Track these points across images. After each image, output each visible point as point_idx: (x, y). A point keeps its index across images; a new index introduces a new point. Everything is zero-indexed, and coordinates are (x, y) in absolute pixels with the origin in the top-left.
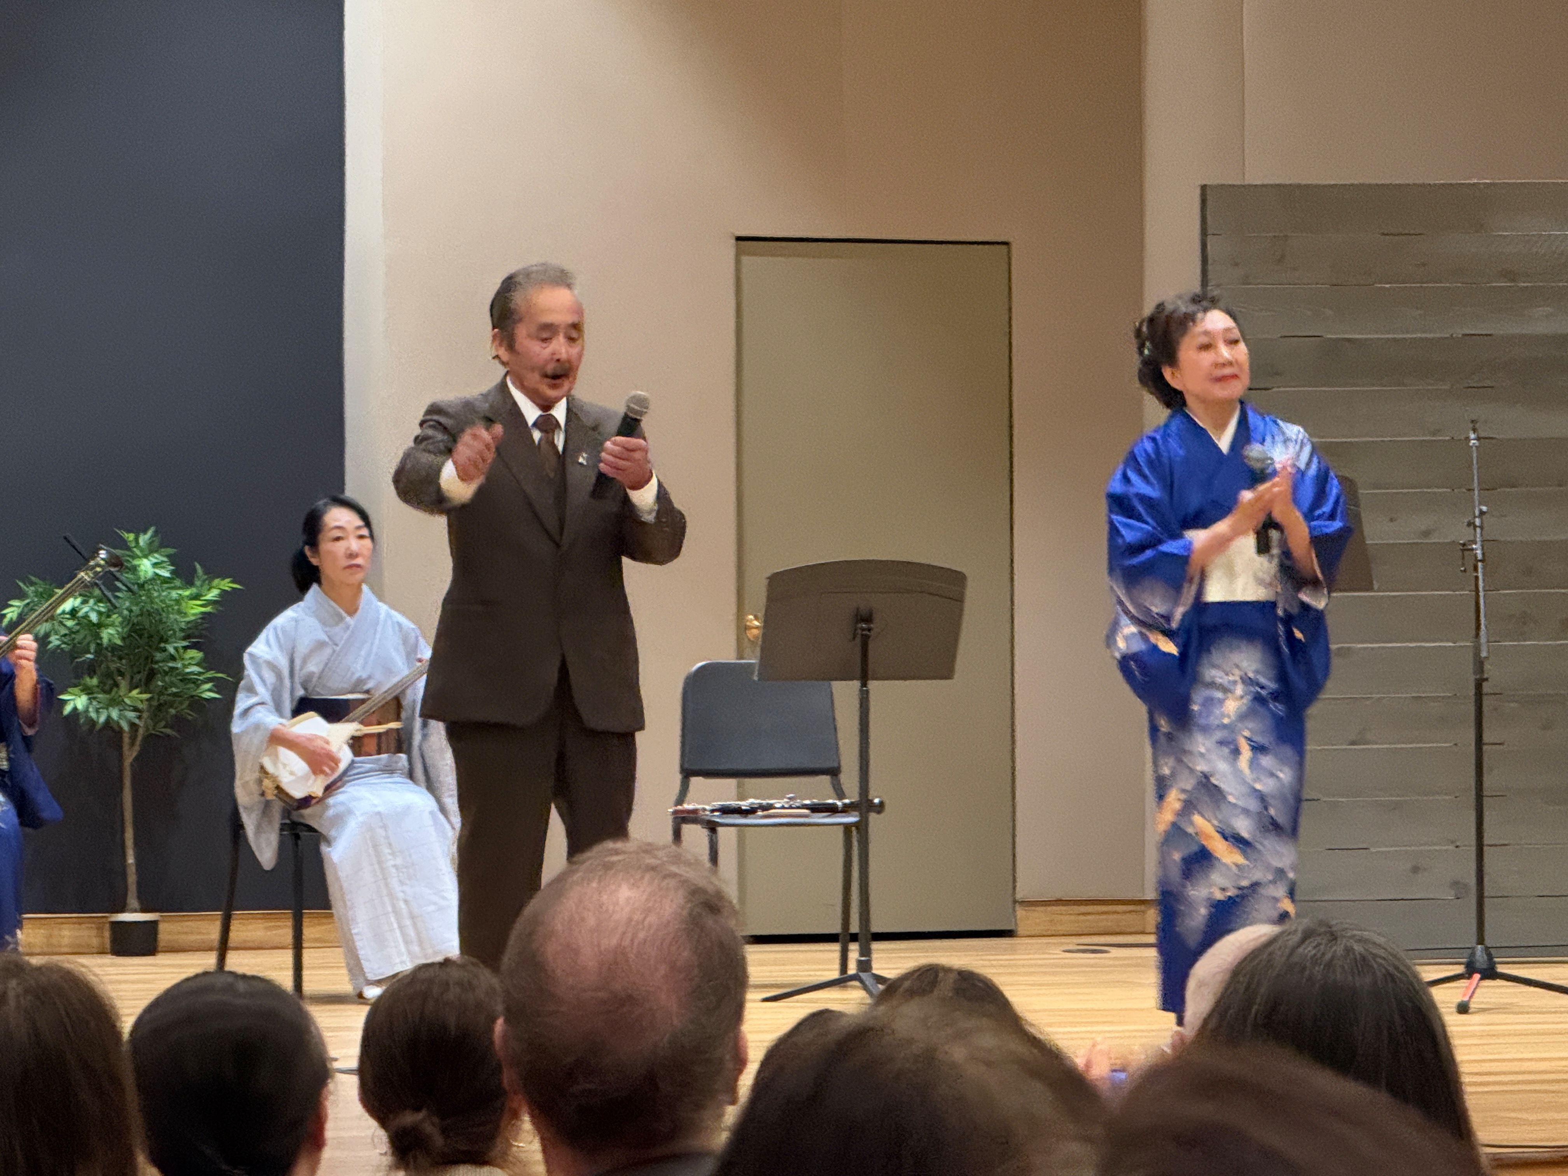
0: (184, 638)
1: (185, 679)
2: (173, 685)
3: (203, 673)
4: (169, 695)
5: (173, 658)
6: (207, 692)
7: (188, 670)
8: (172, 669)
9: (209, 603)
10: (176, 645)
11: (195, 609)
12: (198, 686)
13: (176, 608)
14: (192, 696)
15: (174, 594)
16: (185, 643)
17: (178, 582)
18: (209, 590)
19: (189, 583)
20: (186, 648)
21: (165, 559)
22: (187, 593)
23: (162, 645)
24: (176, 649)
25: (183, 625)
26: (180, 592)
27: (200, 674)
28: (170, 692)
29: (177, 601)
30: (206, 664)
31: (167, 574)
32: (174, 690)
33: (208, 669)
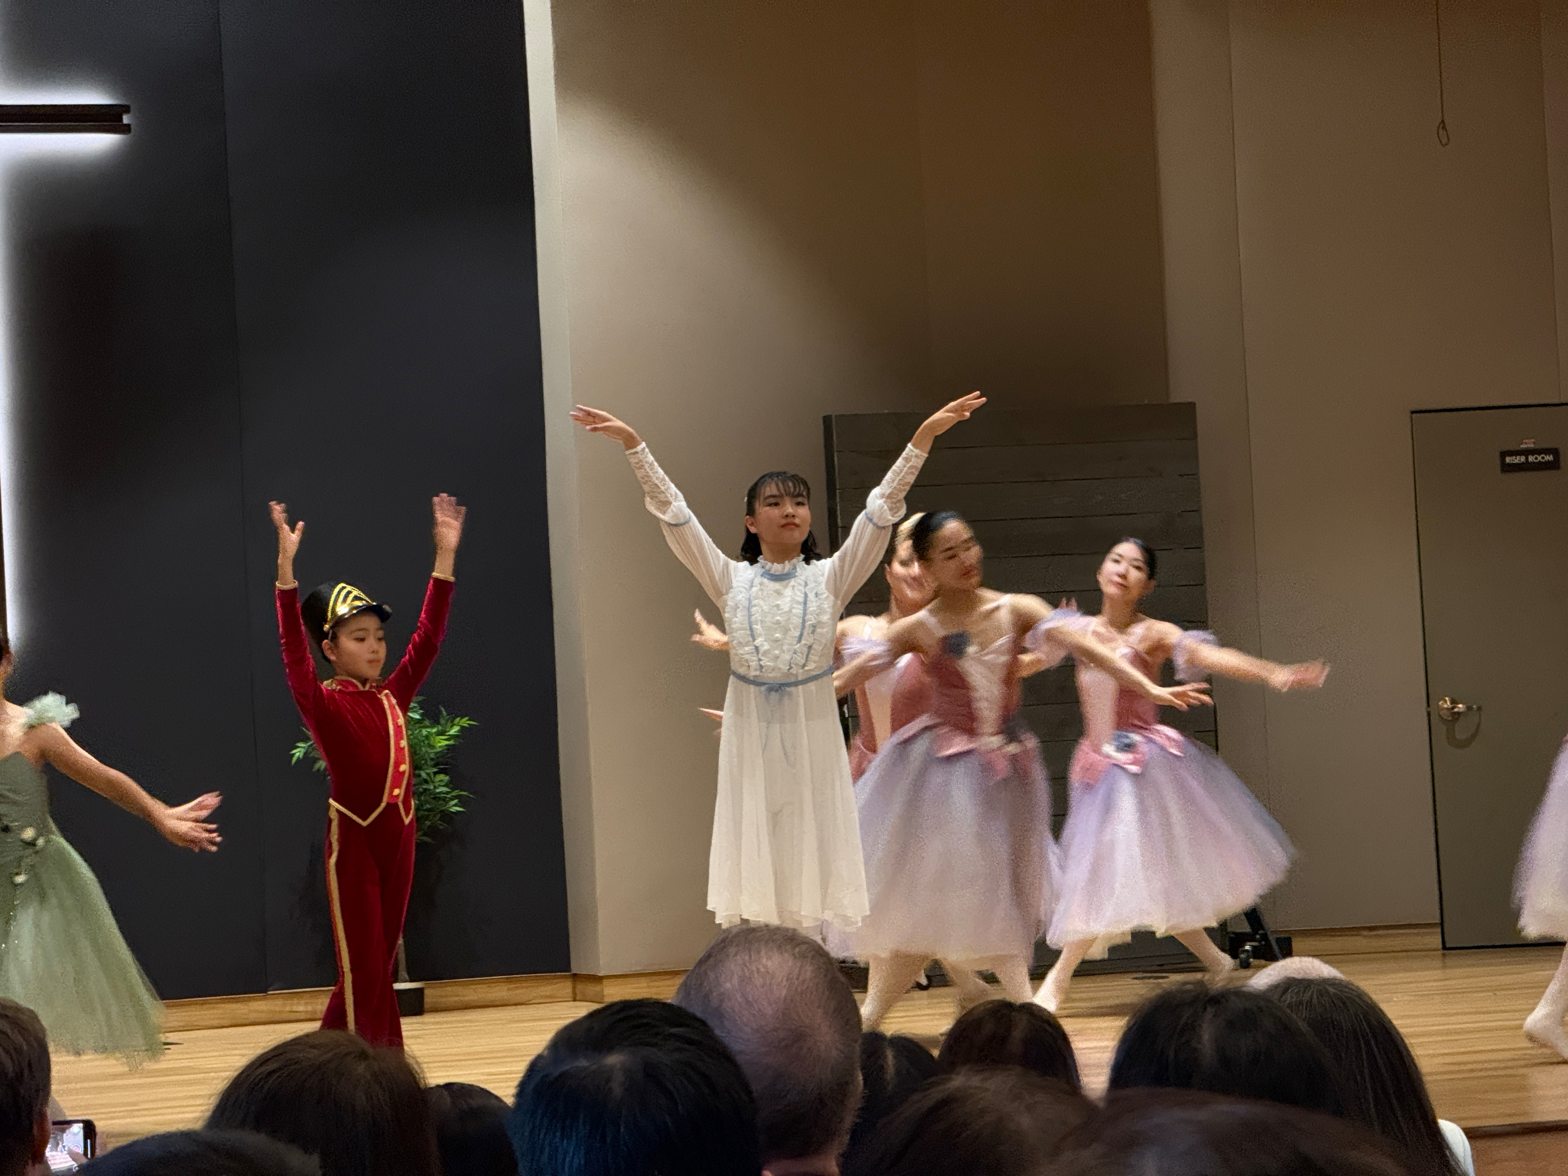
0: (435, 766)
1: (437, 798)
2: (427, 802)
3: (450, 792)
4: (425, 810)
5: (426, 782)
6: (454, 808)
7: (438, 791)
8: (425, 790)
9: (451, 737)
10: (428, 771)
11: (441, 743)
12: (447, 803)
13: (426, 742)
14: (442, 811)
15: (424, 732)
16: (435, 770)
17: (427, 723)
18: (452, 726)
19: (436, 722)
20: (435, 773)
22: (434, 730)
24: (428, 774)
25: (432, 756)
26: (429, 730)
27: (447, 793)
29: (427, 737)
31: (417, 717)
32: (428, 806)
33: (453, 789)
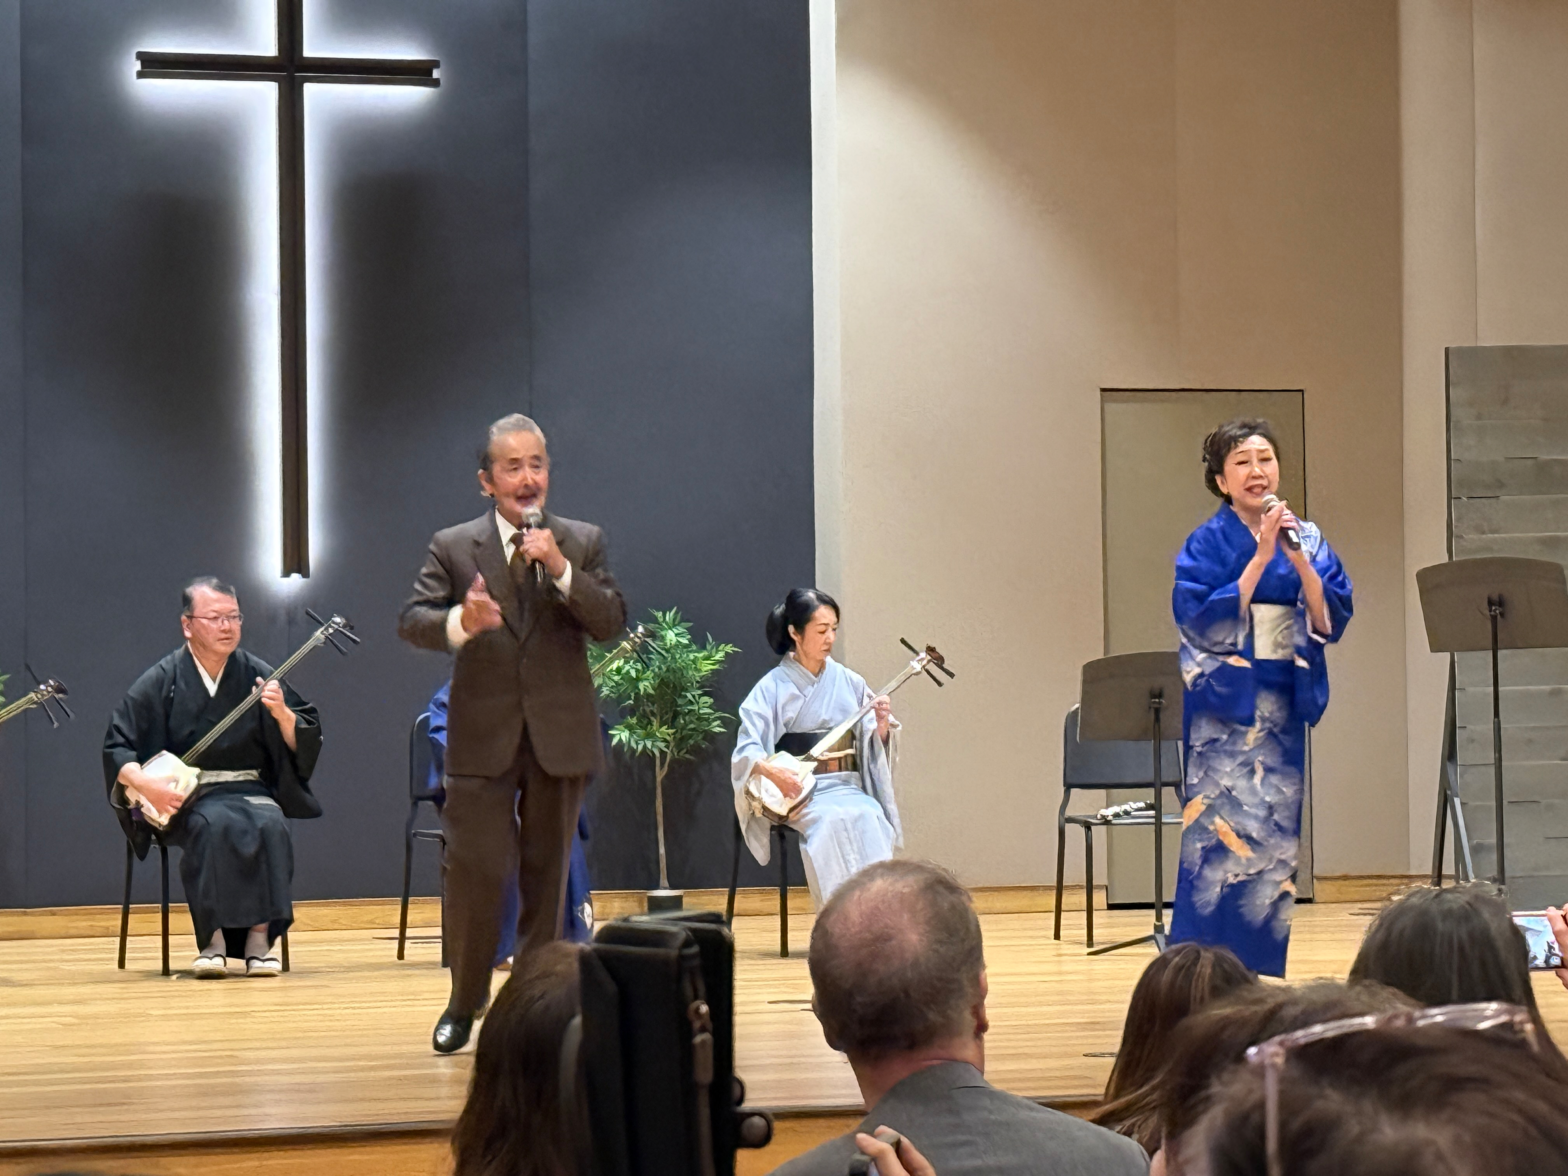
0: (699, 689)
1: (700, 718)
2: (691, 722)
3: (714, 714)
4: (690, 730)
5: (691, 703)
6: (717, 728)
7: (701, 712)
8: (690, 711)
9: (718, 662)
10: (693, 693)
11: (707, 667)
12: (710, 724)
13: (694, 666)
14: (705, 731)
15: (691, 656)
16: (700, 692)
17: (694, 647)
18: (717, 652)
19: (704, 648)
20: (700, 696)
21: (685, 630)
22: (701, 655)
23: (683, 693)
24: (694, 696)
25: (698, 679)
26: (696, 654)
27: (710, 714)
28: (688, 728)
29: (694, 661)
30: (714, 707)
31: (686, 642)
32: (692, 726)
33: (716, 711)
